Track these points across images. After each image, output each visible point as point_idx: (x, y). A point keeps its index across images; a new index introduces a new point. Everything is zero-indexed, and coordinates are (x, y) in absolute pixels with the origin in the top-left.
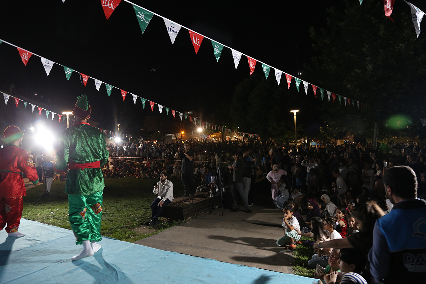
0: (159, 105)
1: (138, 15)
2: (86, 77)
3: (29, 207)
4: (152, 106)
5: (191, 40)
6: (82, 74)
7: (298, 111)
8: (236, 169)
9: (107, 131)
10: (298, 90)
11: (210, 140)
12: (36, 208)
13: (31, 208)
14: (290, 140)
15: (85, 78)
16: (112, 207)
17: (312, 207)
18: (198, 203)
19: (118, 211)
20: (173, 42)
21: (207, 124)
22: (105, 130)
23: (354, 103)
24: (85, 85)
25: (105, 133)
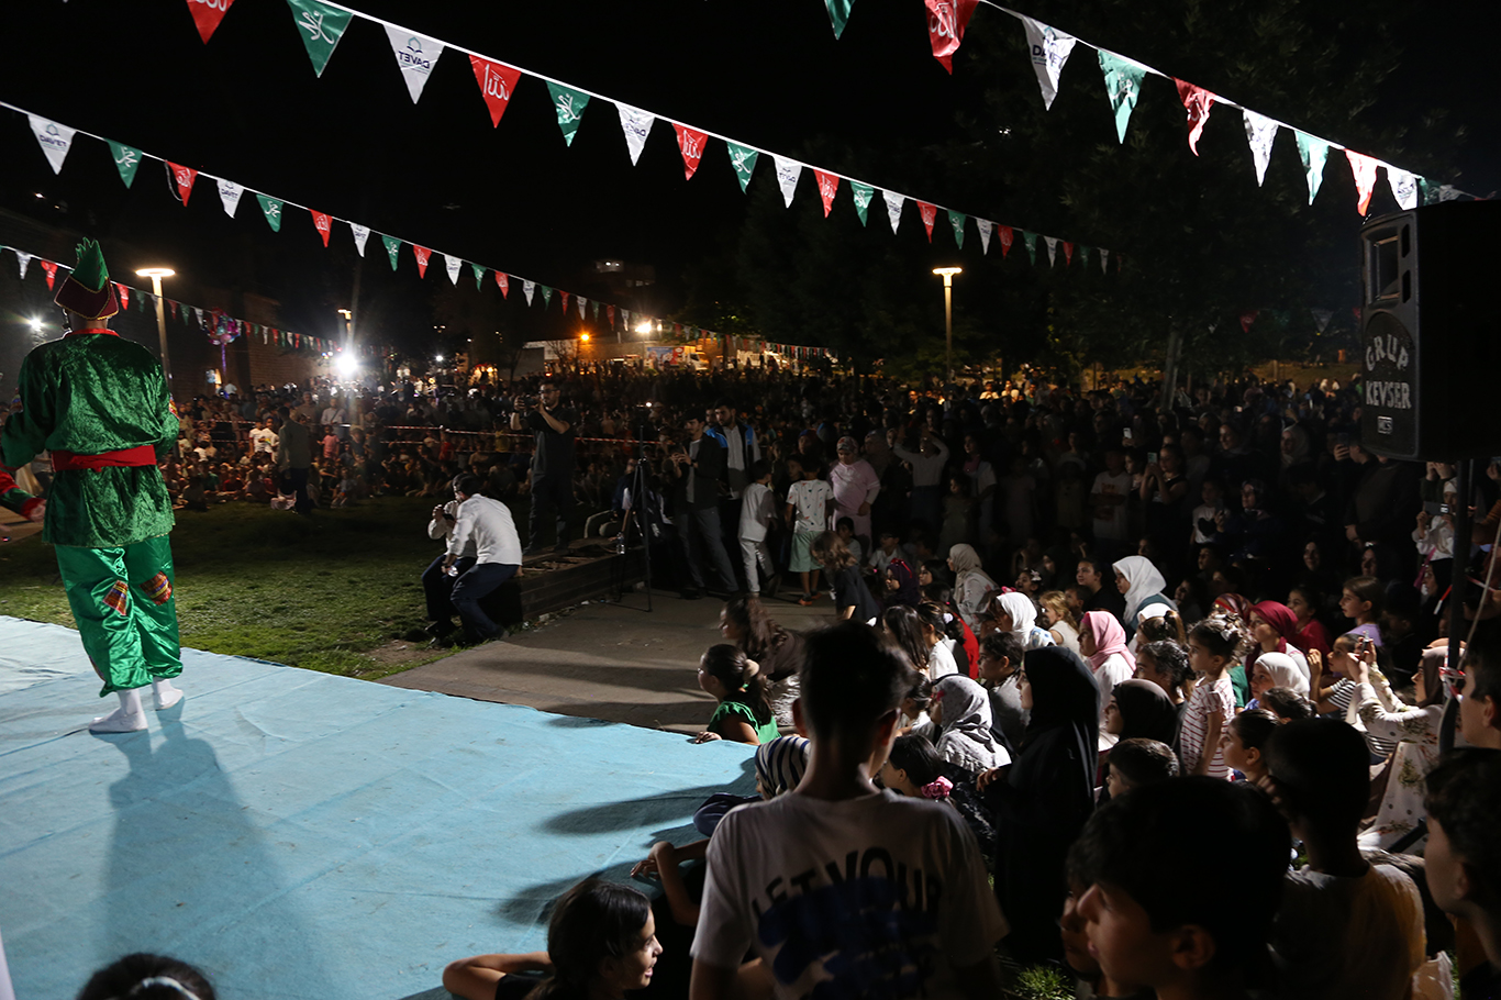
0: (448, 258)
1: (301, 23)
2: (187, 174)
3: (36, 590)
4: (422, 262)
5: (480, 84)
6: (172, 165)
7: (958, 270)
8: (696, 465)
9: (297, 335)
10: (864, 221)
11: (682, 364)
12: (58, 593)
13: (42, 595)
14: (933, 368)
15: (185, 178)
16: (310, 587)
17: (896, 584)
18: (572, 571)
19: (327, 599)
20: (415, 96)
21: (627, 315)
22: (289, 334)
23: (1089, 257)
24: (185, 201)
25: (290, 341)
